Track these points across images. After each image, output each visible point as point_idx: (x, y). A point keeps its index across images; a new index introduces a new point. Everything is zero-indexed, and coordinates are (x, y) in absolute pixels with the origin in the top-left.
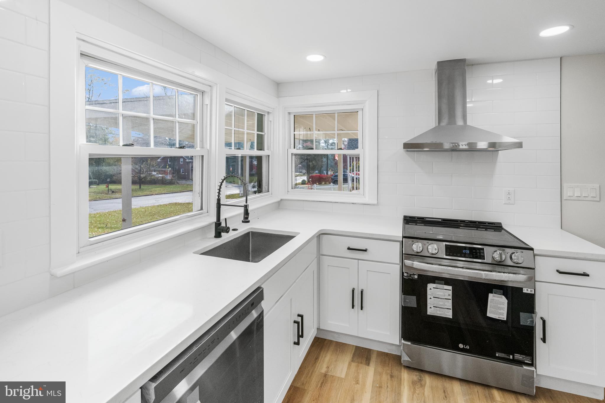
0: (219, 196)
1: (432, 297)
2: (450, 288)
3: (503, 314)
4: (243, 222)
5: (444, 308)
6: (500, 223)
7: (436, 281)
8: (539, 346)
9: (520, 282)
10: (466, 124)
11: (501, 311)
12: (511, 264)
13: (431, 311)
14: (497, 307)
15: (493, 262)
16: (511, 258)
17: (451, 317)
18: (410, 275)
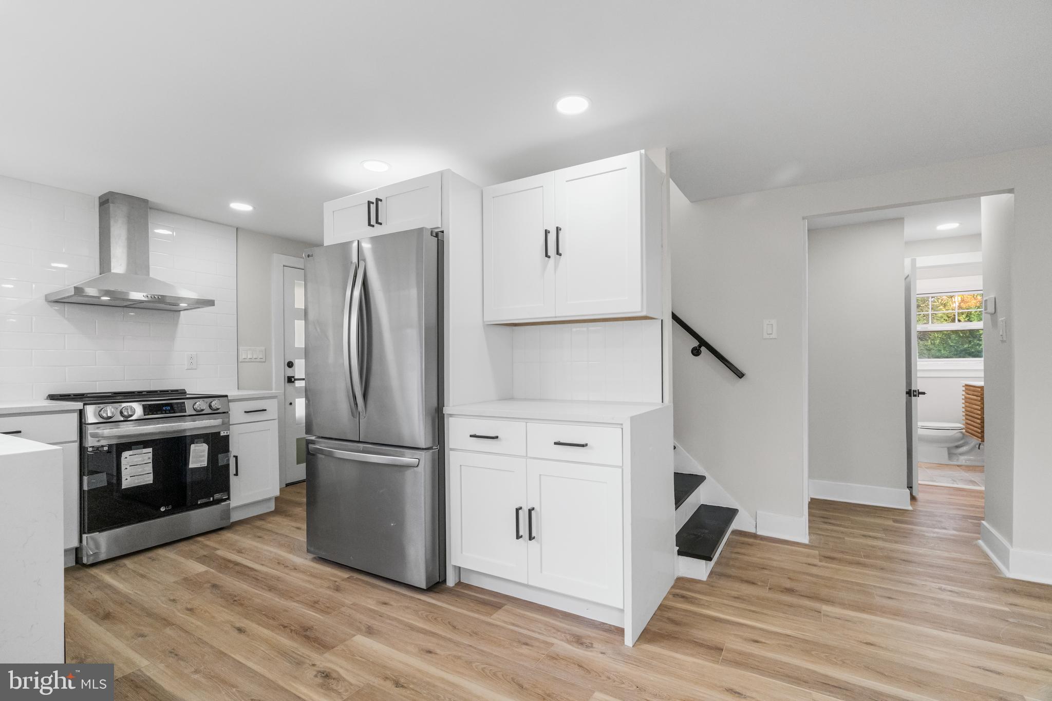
1: (128, 467)
2: (150, 450)
3: (203, 461)
5: (143, 475)
6: (184, 390)
7: (132, 447)
8: (233, 479)
9: (216, 426)
10: (149, 275)
11: (203, 459)
12: (210, 411)
13: (127, 482)
14: (199, 456)
15: (194, 413)
16: (210, 406)
17: (152, 482)
18: (97, 449)
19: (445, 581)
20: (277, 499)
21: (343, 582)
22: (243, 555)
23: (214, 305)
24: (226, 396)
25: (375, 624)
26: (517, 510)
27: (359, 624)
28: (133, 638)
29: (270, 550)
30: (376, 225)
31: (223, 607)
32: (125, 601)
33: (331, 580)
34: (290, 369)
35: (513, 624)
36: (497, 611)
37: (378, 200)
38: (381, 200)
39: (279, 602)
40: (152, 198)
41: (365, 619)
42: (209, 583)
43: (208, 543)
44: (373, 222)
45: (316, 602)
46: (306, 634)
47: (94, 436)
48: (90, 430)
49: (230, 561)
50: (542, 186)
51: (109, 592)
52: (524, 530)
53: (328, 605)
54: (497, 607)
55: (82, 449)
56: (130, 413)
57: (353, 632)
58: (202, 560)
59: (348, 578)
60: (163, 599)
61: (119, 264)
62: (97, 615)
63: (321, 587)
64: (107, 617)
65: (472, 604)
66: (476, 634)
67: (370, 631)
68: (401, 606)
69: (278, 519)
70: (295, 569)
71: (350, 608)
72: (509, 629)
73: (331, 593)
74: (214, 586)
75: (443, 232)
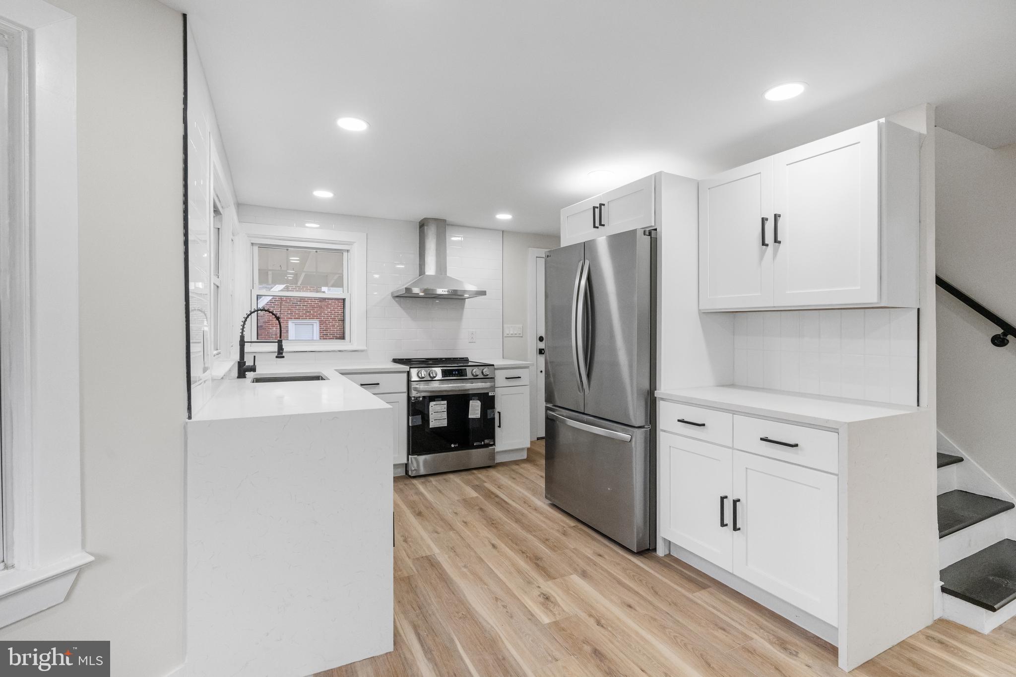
0: (242, 333)
1: (433, 413)
2: (445, 402)
3: (477, 414)
4: (277, 357)
5: (441, 419)
6: (467, 358)
7: (436, 399)
8: (497, 429)
9: (486, 388)
10: (446, 274)
11: (478, 412)
12: (482, 377)
13: (432, 424)
14: (475, 410)
15: (472, 377)
16: (482, 373)
17: (446, 425)
18: (416, 398)
19: (655, 550)
20: (528, 449)
21: (569, 529)
22: (501, 490)
23: (486, 295)
24: (493, 365)
25: (590, 570)
26: (723, 499)
27: (576, 566)
28: (432, 533)
29: (520, 490)
30: (600, 227)
31: (485, 526)
32: (430, 507)
33: (561, 525)
34: (541, 342)
35: (714, 607)
36: (700, 590)
37: (601, 205)
38: (604, 205)
39: (521, 533)
40: (449, 219)
41: (582, 564)
42: (478, 506)
43: (480, 476)
44: (597, 224)
45: (547, 540)
46: (536, 561)
47: (416, 389)
48: (414, 385)
49: (492, 493)
50: (760, 173)
51: (421, 498)
52: (728, 519)
53: (555, 544)
54: (703, 587)
55: (409, 398)
56: (434, 375)
57: (571, 572)
58: (476, 488)
59: (574, 526)
60: (450, 510)
61: (431, 269)
62: (415, 512)
63: (552, 529)
64: (419, 514)
65: (676, 577)
66: (675, 604)
67: (584, 575)
68: (613, 561)
69: (527, 466)
70: (536, 509)
71: (572, 551)
72: (709, 611)
73: (559, 536)
74: (481, 509)
75: (656, 230)
